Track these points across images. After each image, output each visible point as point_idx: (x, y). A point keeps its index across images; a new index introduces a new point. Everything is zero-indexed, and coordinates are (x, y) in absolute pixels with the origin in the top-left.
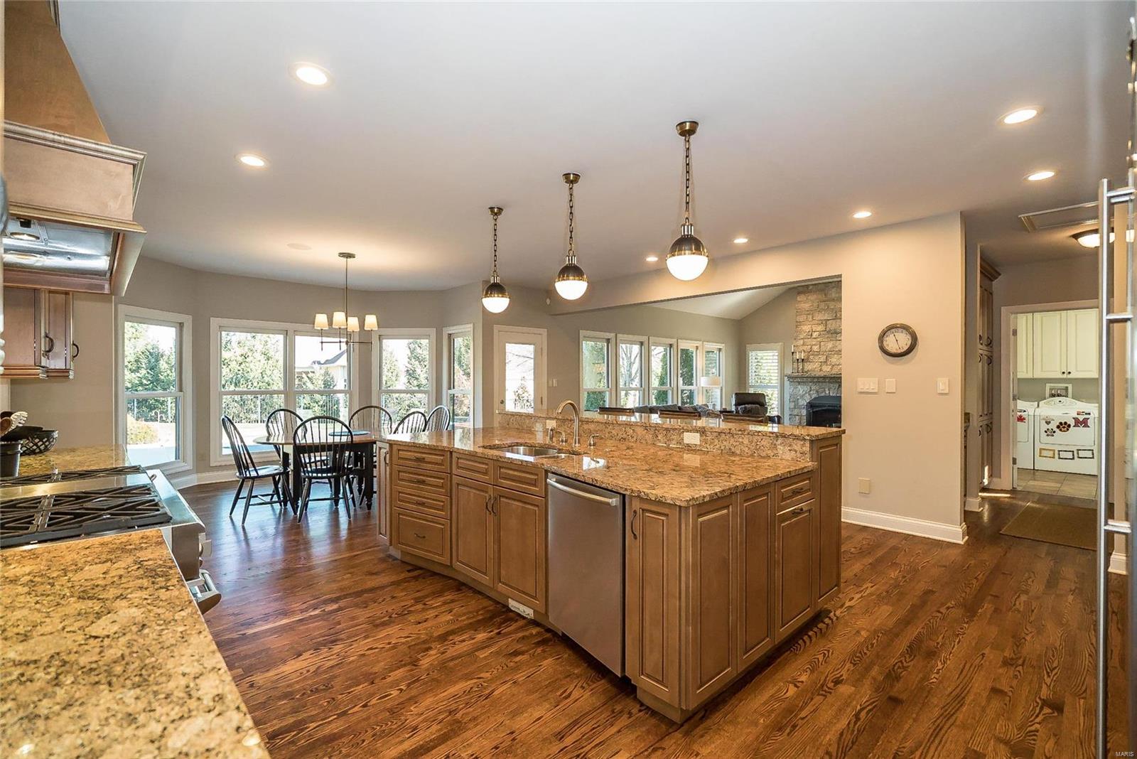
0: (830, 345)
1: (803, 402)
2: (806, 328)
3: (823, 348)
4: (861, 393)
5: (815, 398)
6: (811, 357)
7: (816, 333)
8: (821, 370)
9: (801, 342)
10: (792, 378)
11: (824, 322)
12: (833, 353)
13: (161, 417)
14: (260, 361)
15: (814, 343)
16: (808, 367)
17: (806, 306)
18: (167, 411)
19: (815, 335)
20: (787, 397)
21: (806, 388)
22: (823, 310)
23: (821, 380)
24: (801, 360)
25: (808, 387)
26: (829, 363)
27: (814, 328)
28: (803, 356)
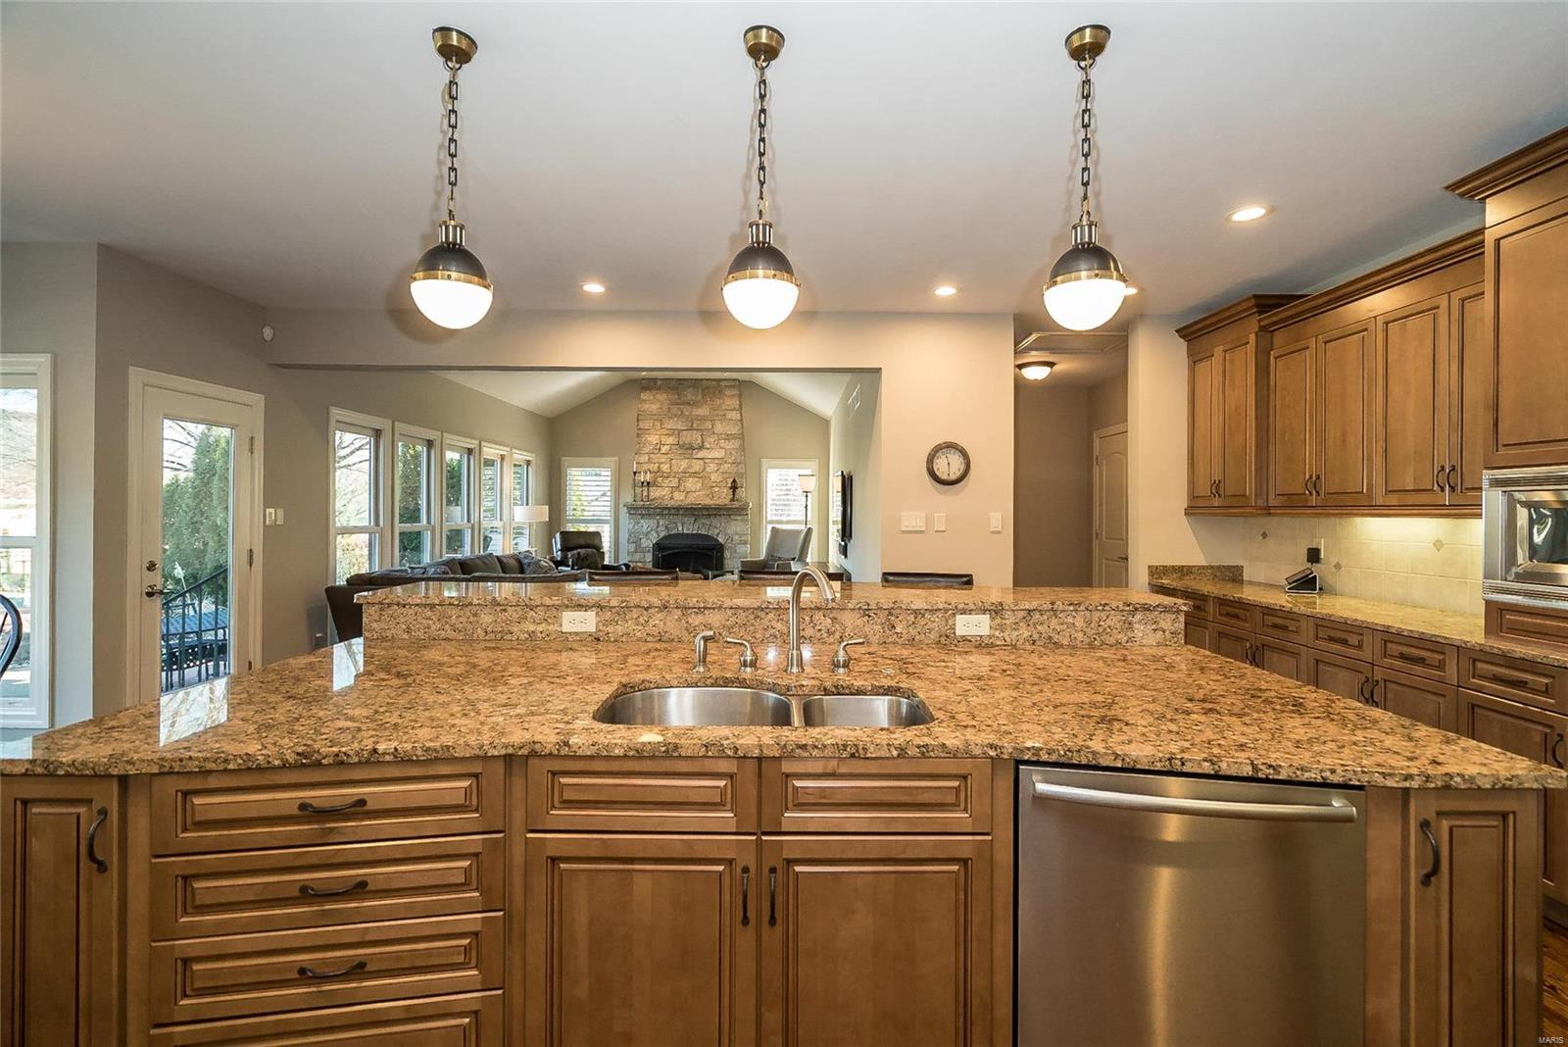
0: (684, 464)
1: (648, 543)
2: (653, 439)
3: (674, 469)
4: (905, 532)
5: (665, 537)
6: (660, 479)
7: (665, 447)
8: (672, 498)
9: (646, 458)
10: (634, 510)
11: (676, 432)
12: (687, 475)
15: (663, 460)
16: (655, 493)
17: (654, 407)
19: (664, 449)
20: (624, 536)
21: (652, 523)
22: (676, 416)
23: (673, 511)
24: (645, 484)
25: (655, 521)
26: (682, 489)
27: (664, 439)
28: (648, 477)
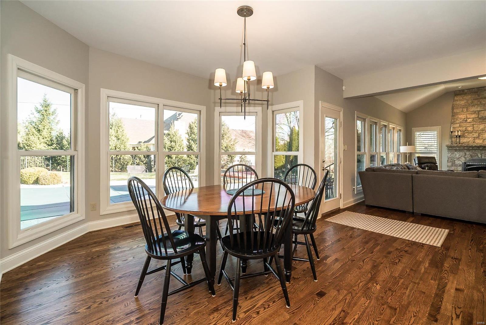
1: (459, 162)
2: (462, 117)
3: (476, 129)
5: (469, 160)
6: (466, 134)
8: (474, 142)
9: (458, 125)
10: (451, 148)
11: (477, 112)
12: (484, 131)
13: (63, 169)
14: (114, 141)
15: (468, 125)
16: (463, 140)
17: (463, 103)
18: (67, 166)
19: (469, 120)
21: (462, 153)
22: (476, 105)
23: (475, 148)
24: (458, 136)
25: (464, 153)
26: (481, 138)
27: (468, 116)
28: (460, 133)
